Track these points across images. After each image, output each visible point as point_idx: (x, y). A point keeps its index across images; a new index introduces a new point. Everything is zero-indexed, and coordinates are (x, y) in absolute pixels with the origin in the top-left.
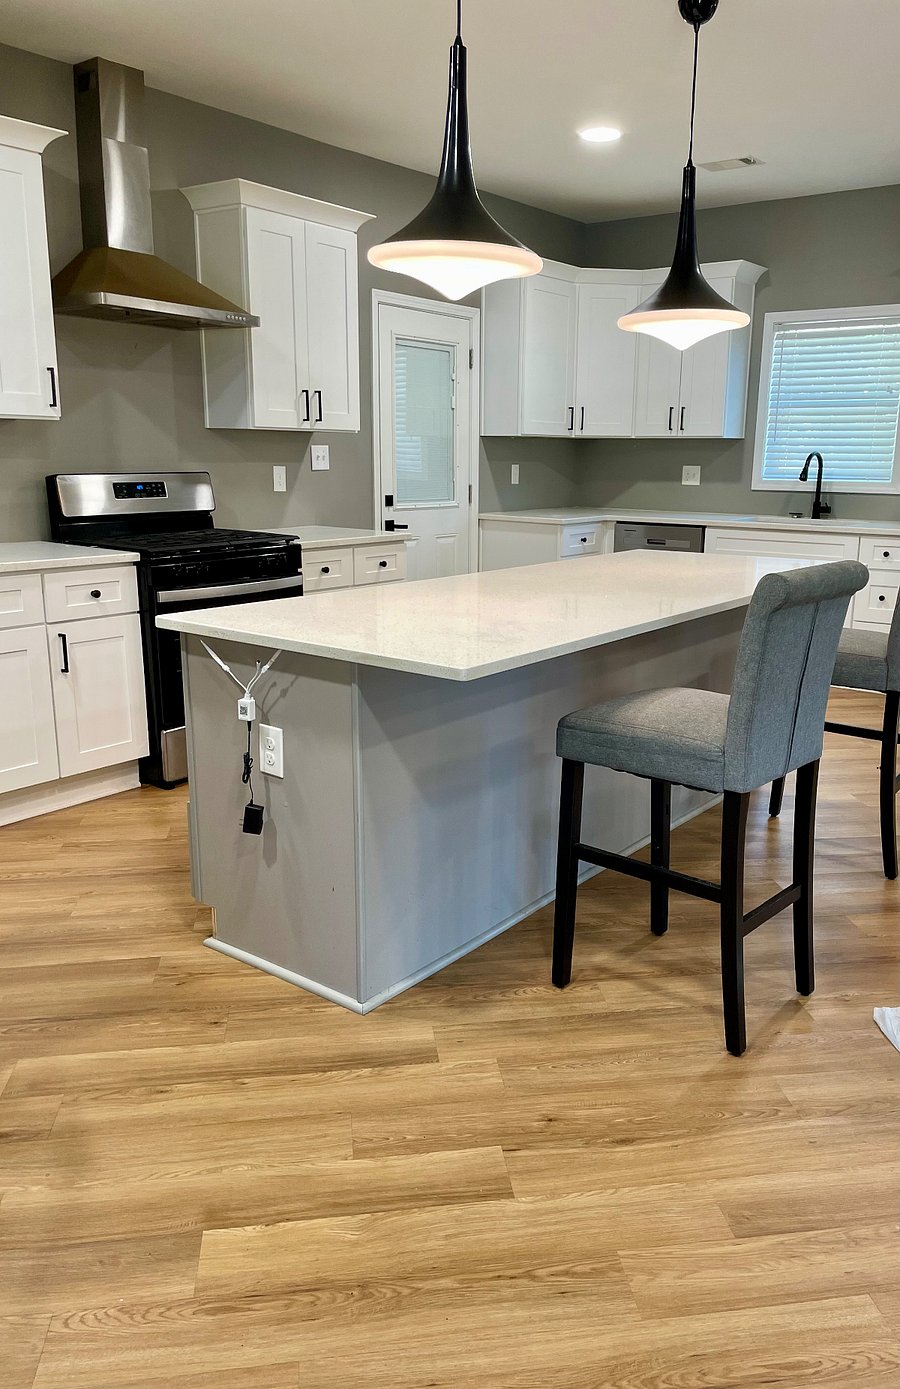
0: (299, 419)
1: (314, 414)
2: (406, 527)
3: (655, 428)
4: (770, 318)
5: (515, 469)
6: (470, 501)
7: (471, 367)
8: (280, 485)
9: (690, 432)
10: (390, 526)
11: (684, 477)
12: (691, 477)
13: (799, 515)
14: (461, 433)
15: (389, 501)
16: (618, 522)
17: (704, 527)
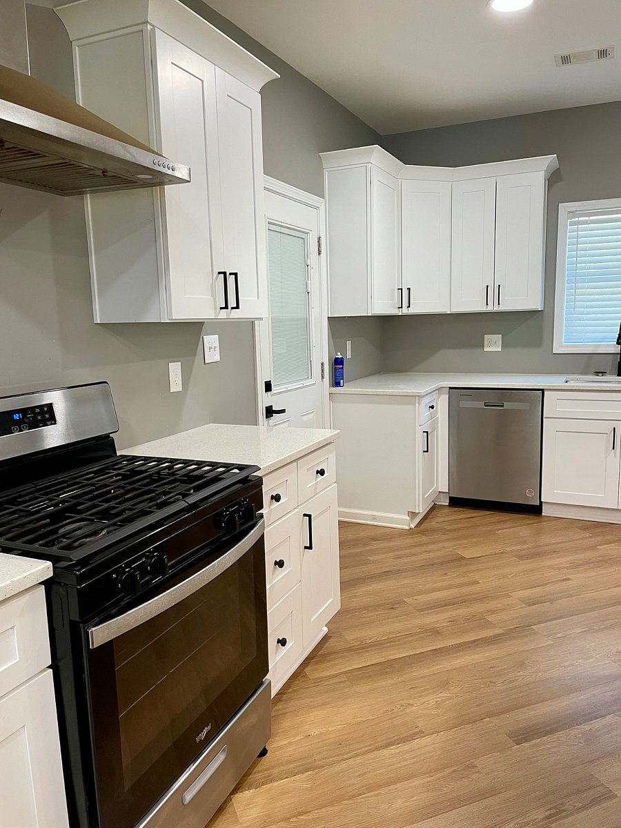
0: (215, 308)
1: (232, 303)
2: (283, 411)
3: (472, 303)
4: (564, 208)
5: (349, 343)
6: (323, 377)
7: (319, 254)
8: (176, 385)
9: (505, 306)
10: (270, 412)
11: (486, 343)
12: (493, 344)
13: (603, 373)
14: (314, 314)
15: (268, 387)
16: (450, 388)
17: (543, 390)
